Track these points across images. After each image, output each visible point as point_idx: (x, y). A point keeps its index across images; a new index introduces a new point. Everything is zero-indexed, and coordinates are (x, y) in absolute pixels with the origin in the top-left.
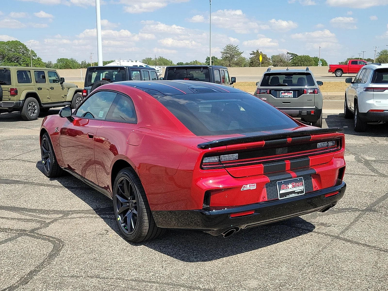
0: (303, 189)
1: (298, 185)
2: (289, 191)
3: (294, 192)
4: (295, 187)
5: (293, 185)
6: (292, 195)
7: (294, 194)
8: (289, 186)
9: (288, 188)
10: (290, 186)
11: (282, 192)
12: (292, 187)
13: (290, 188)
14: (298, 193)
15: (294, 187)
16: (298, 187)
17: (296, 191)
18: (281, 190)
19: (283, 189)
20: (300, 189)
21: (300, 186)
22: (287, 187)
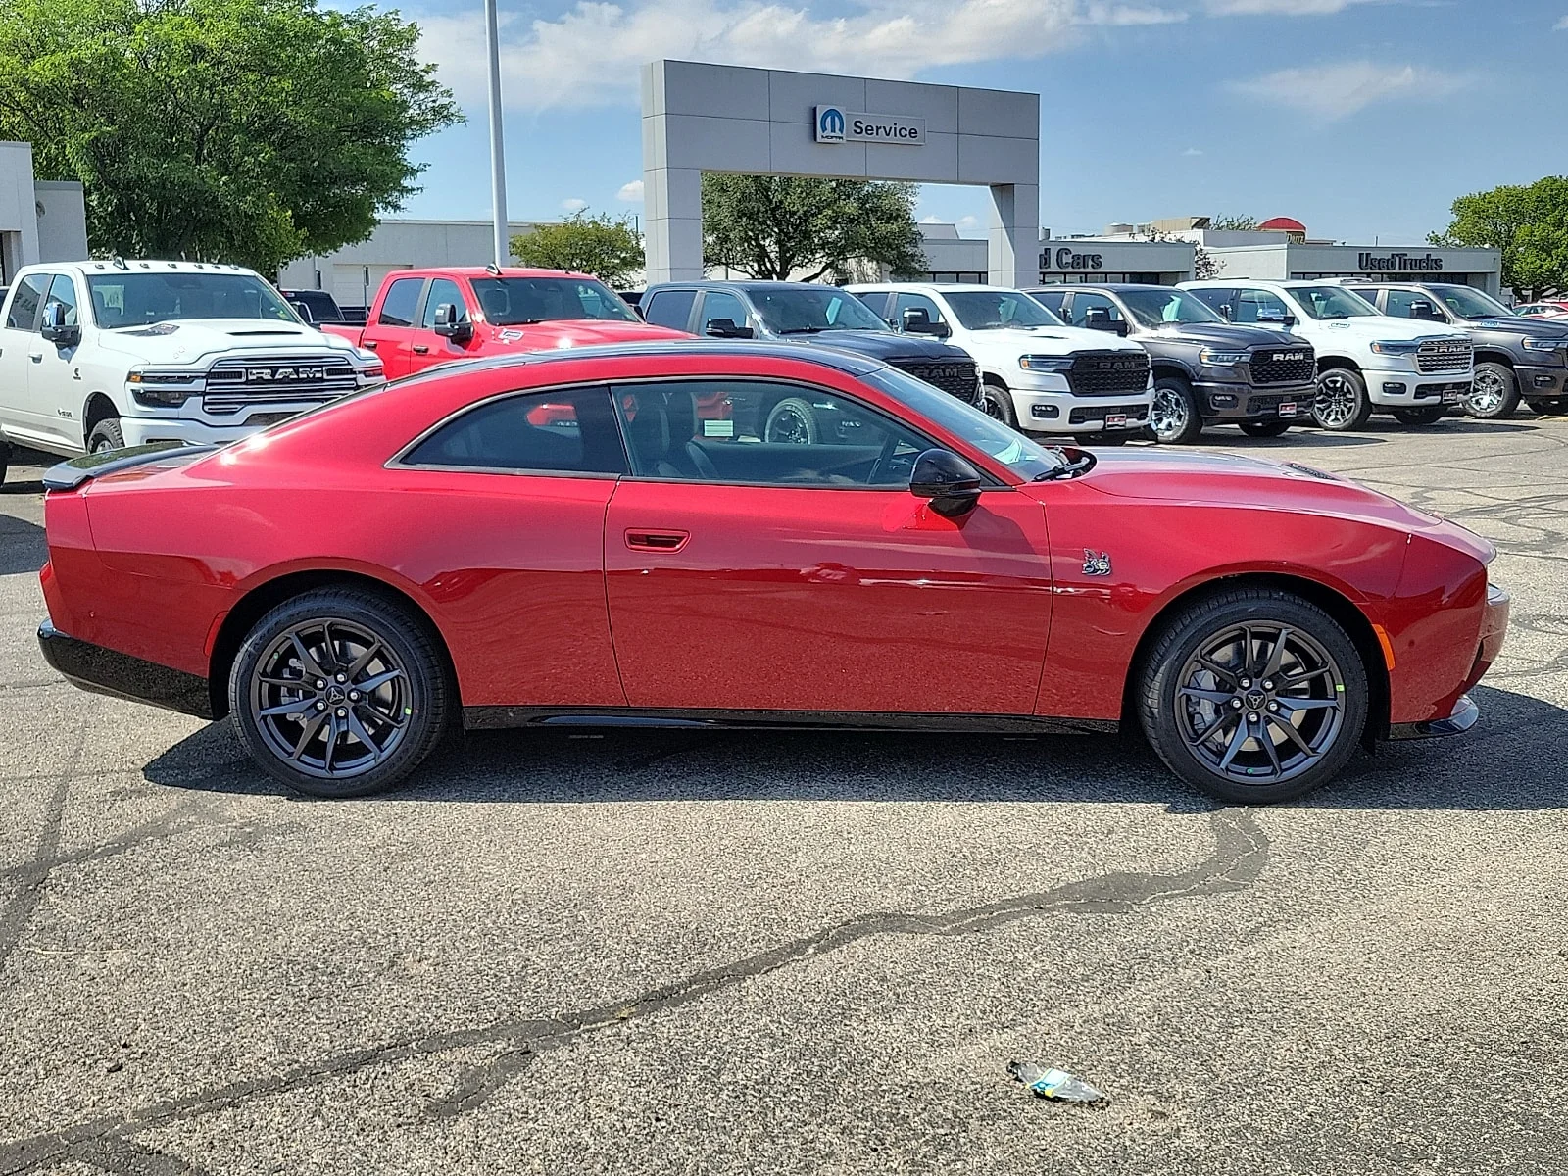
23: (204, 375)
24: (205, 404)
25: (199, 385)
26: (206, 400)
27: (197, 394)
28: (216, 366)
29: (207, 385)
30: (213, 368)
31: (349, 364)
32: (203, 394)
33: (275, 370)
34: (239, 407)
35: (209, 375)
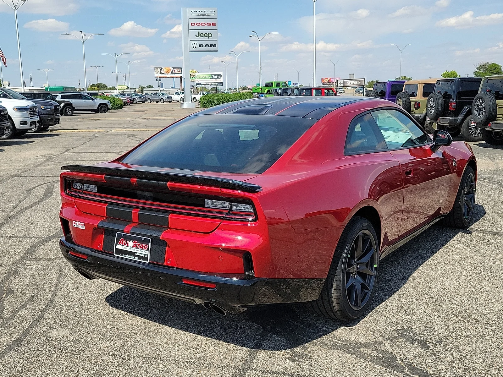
0: (147, 255)
1: (142, 247)
2: (127, 250)
3: (133, 254)
4: (136, 248)
5: (135, 243)
6: (130, 256)
7: (134, 257)
8: (129, 243)
9: (127, 245)
10: (131, 244)
11: (119, 247)
12: (133, 246)
13: (130, 246)
14: (139, 257)
15: (134, 246)
16: (141, 249)
17: (136, 254)
18: (118, 244)
19: (121, 245)
20: (142, 253)
21: (143, 249)
22: (126, 243)
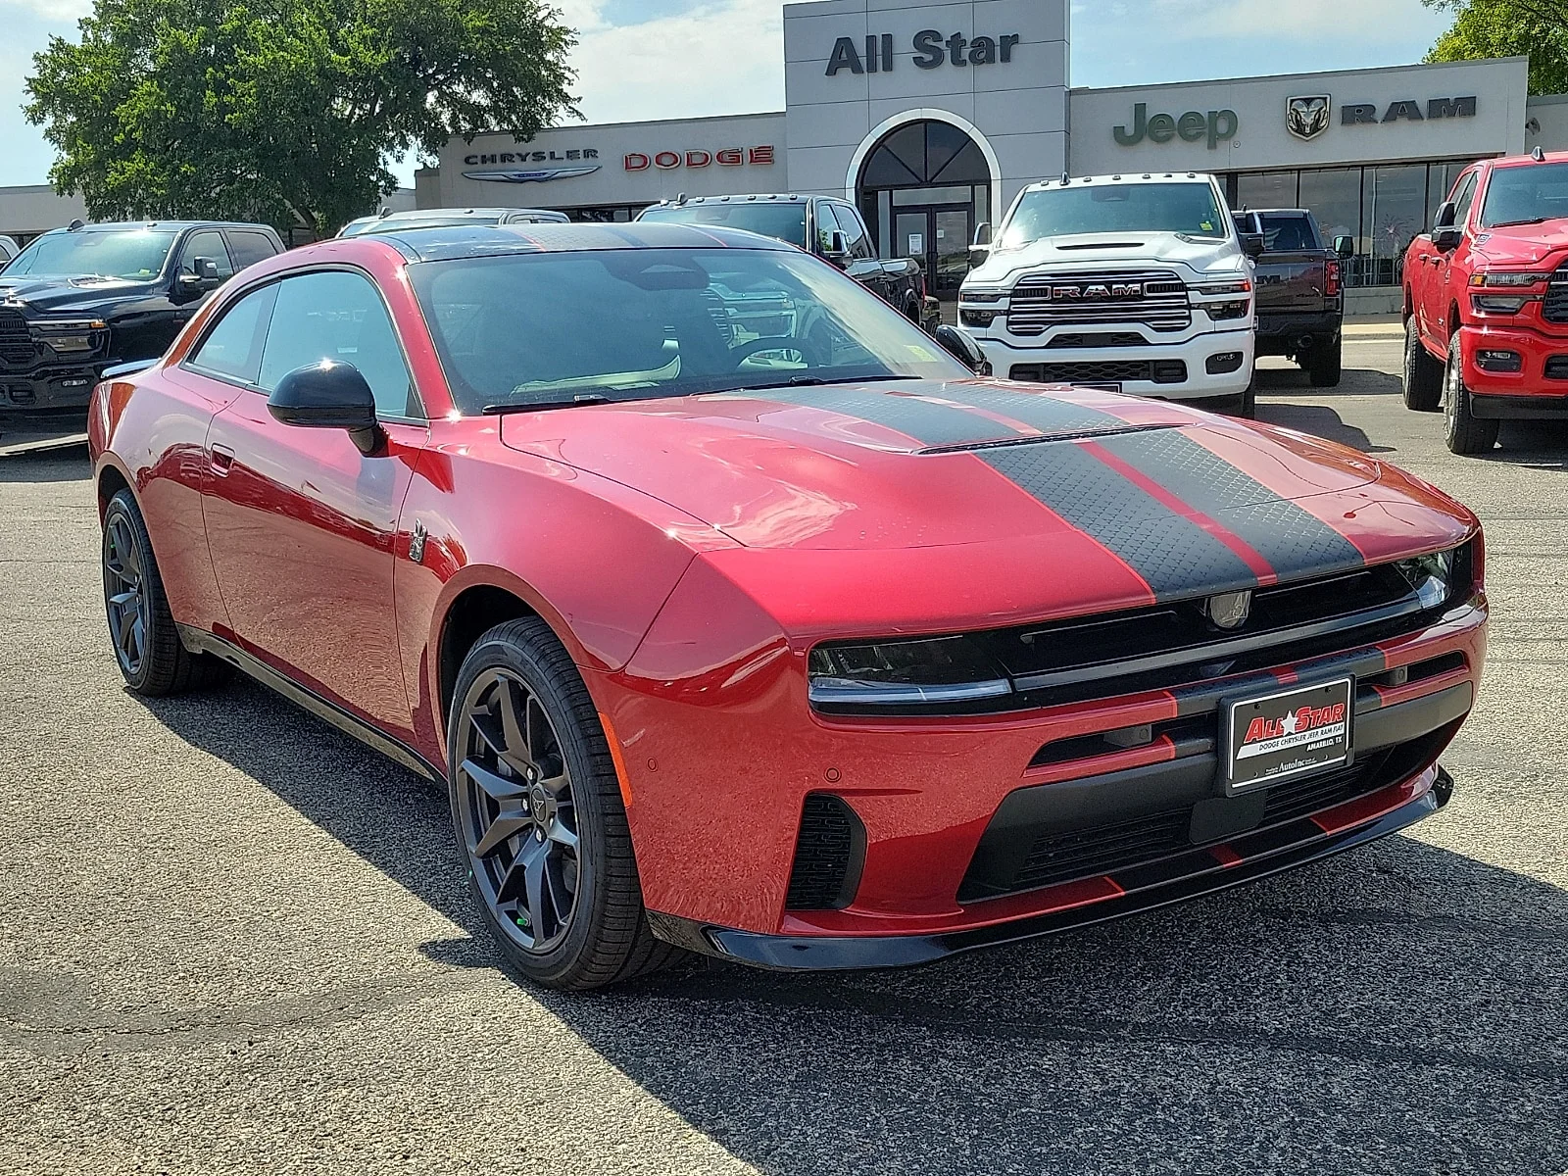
23: (1009, 292)
24: (1009, 323)
25: (1003, 304)
26: (1010, 319)
27: (999, 313)
28: (1021, 282)
29: (1012, 303)
30: (1018, 285)
31: (1179, 279)
32: (1008, 313)
33: (1083, 286)
34: (1044, 327)
35: (1015, 293)
